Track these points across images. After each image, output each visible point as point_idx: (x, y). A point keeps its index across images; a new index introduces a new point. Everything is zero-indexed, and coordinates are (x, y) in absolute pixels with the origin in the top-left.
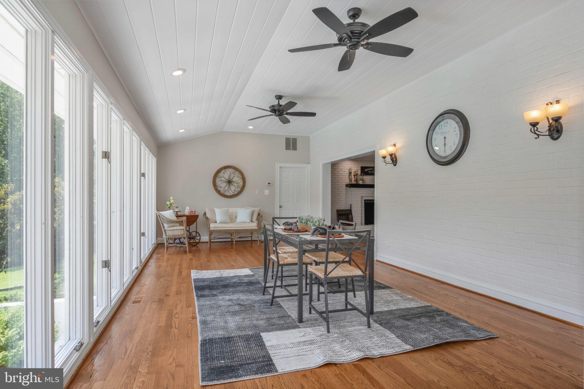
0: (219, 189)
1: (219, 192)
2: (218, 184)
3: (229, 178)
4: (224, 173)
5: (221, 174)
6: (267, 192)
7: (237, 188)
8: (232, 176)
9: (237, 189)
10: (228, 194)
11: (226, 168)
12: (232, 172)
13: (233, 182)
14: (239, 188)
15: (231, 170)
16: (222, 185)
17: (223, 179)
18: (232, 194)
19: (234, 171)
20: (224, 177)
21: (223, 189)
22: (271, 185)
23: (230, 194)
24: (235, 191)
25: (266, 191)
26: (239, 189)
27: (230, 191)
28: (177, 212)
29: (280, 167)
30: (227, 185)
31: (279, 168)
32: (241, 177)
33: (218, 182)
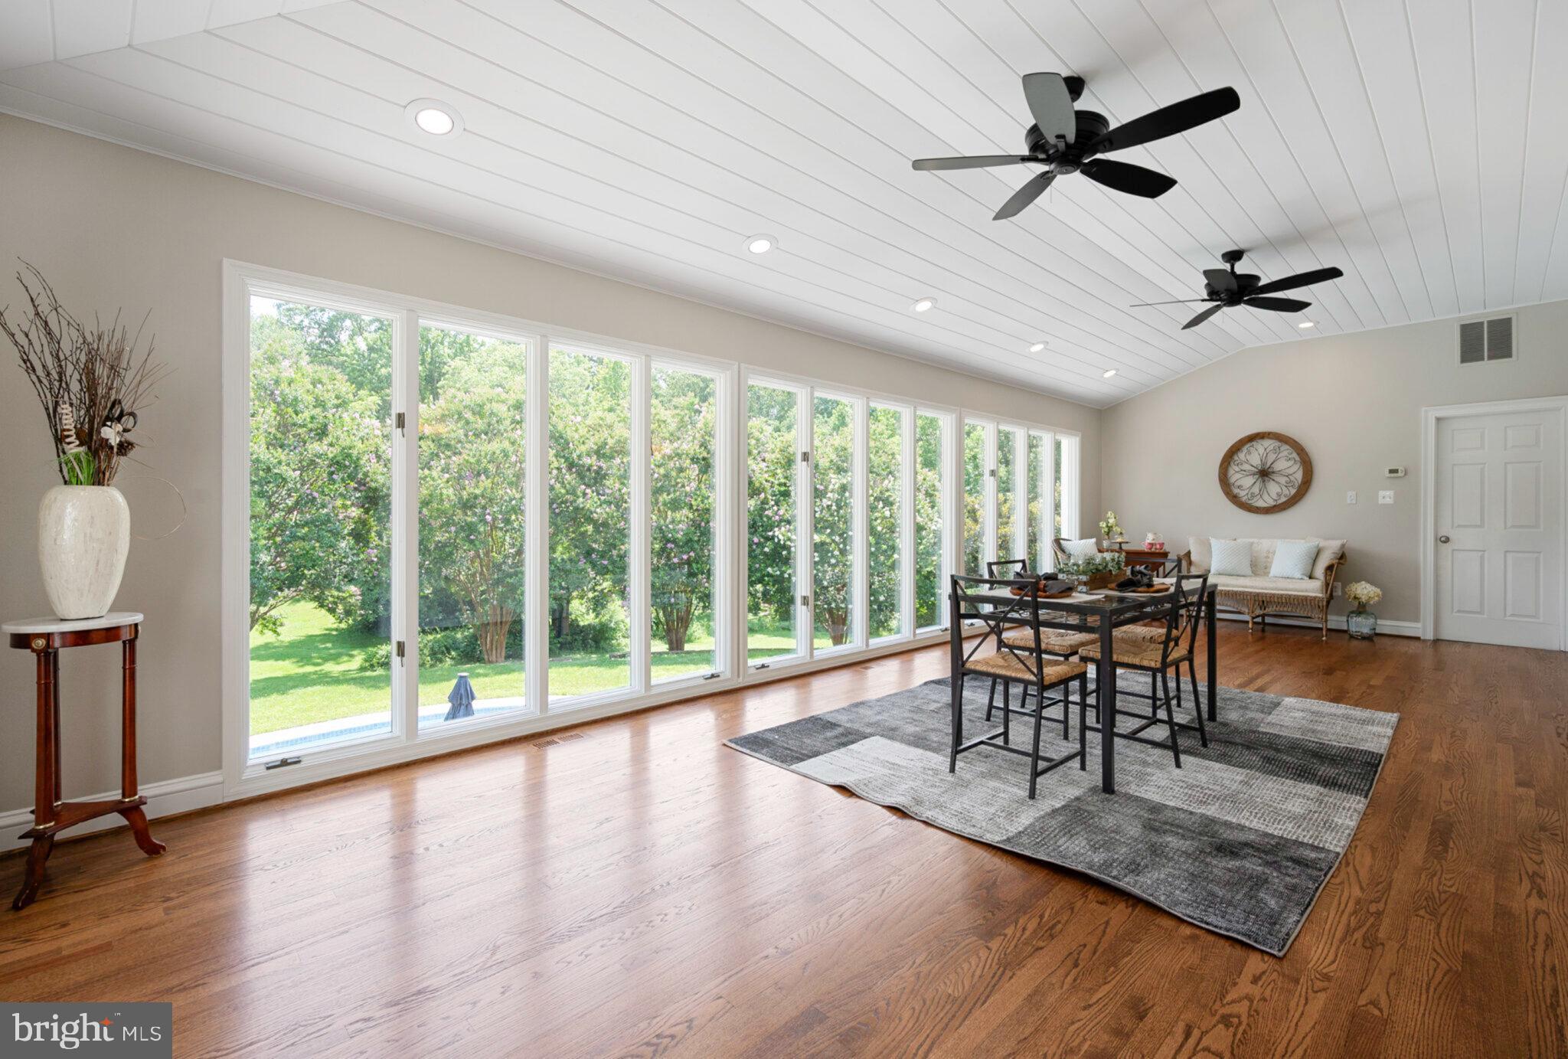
0: (1236, 491)
1: (1235, 499)
2: (1232, 480)
3: (1263, 464)
4: (1249, 453)
5: (1242, 456)
6: (1386, 496)
7: (1284, 488)
8: (1272, 457)
9: (1286, 492)
10: (1261, 504)
11: (1252, 438)
12: (1272, 447)
13: (1273, 472)
14: (1290, 488)
15: (1268, 443)
16: (1244, 482)
17: (1246, 467)
18: (1271, 503)
19: (1277, 444)
20: (1247, 462)
21: (1246, 492)
22: (1400, 474)
23: (1264, 505)
24: (1279, 495)
25: (1382, 493)
26: (1293, 491)
27: (1265, 496)
28: (1120, 543)
29: (1438, 420)
30: (1259, 481)
31: (1432, 423)
32: (1298, 458)
33: (1234, 476)
